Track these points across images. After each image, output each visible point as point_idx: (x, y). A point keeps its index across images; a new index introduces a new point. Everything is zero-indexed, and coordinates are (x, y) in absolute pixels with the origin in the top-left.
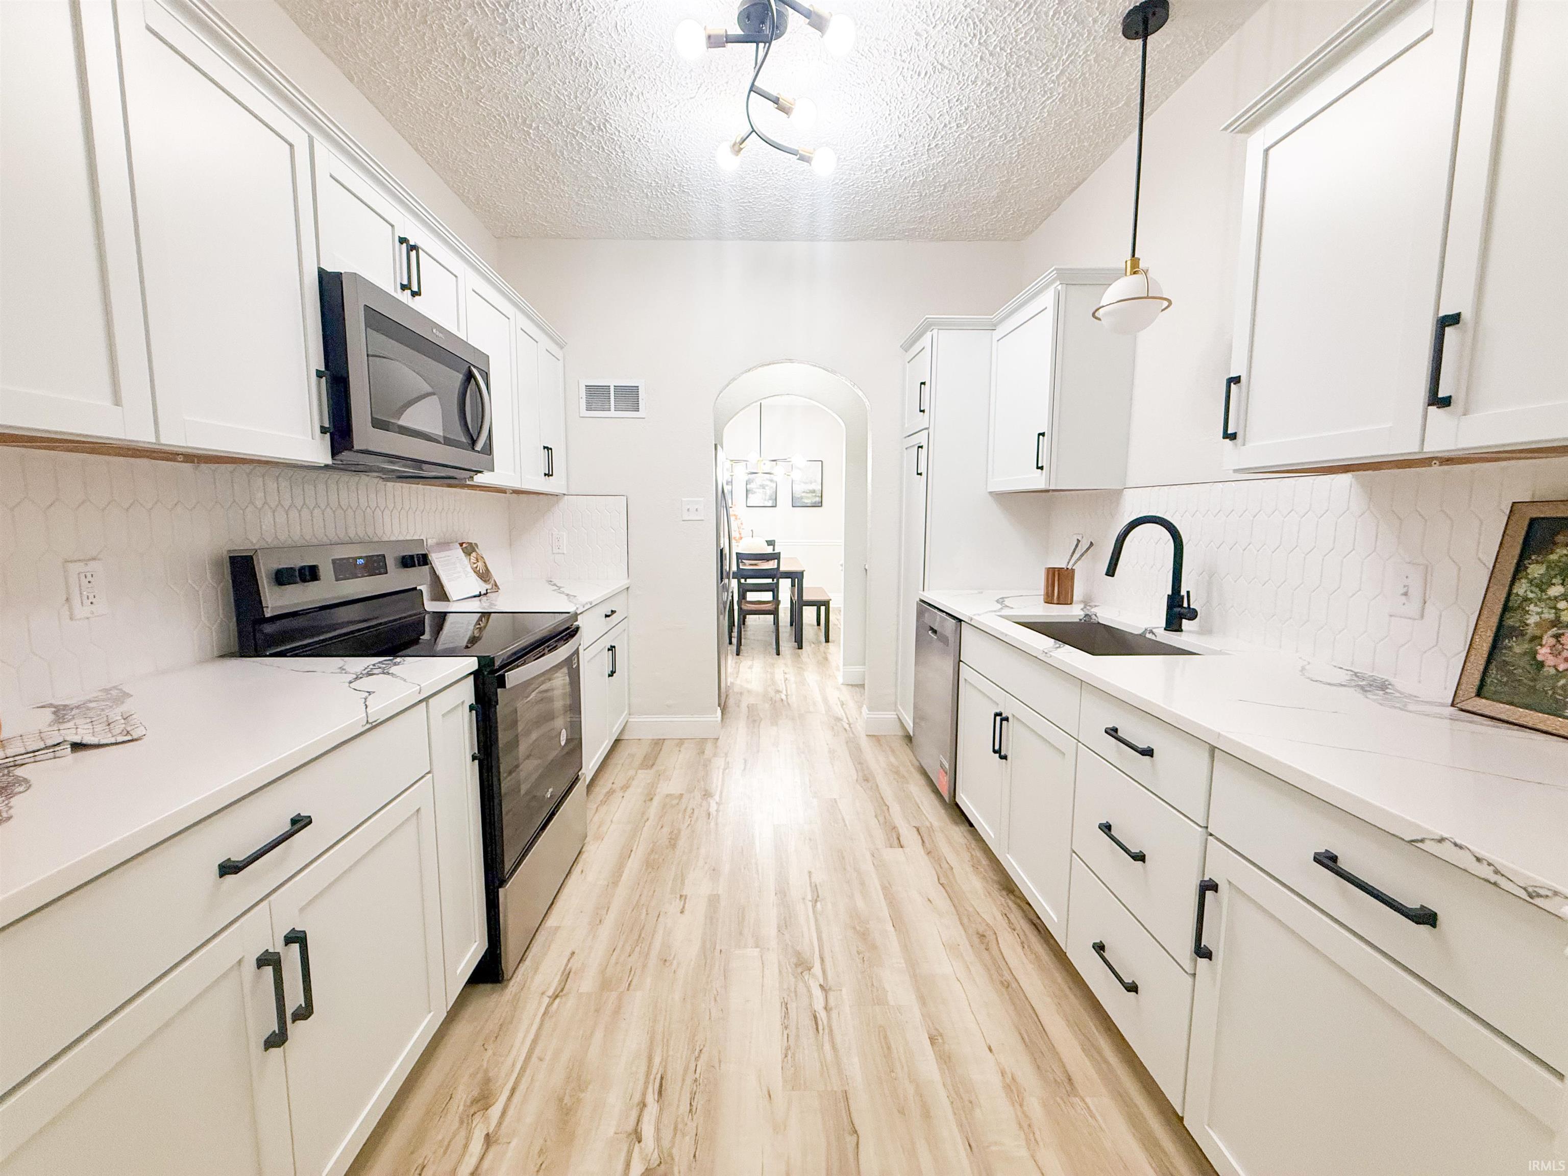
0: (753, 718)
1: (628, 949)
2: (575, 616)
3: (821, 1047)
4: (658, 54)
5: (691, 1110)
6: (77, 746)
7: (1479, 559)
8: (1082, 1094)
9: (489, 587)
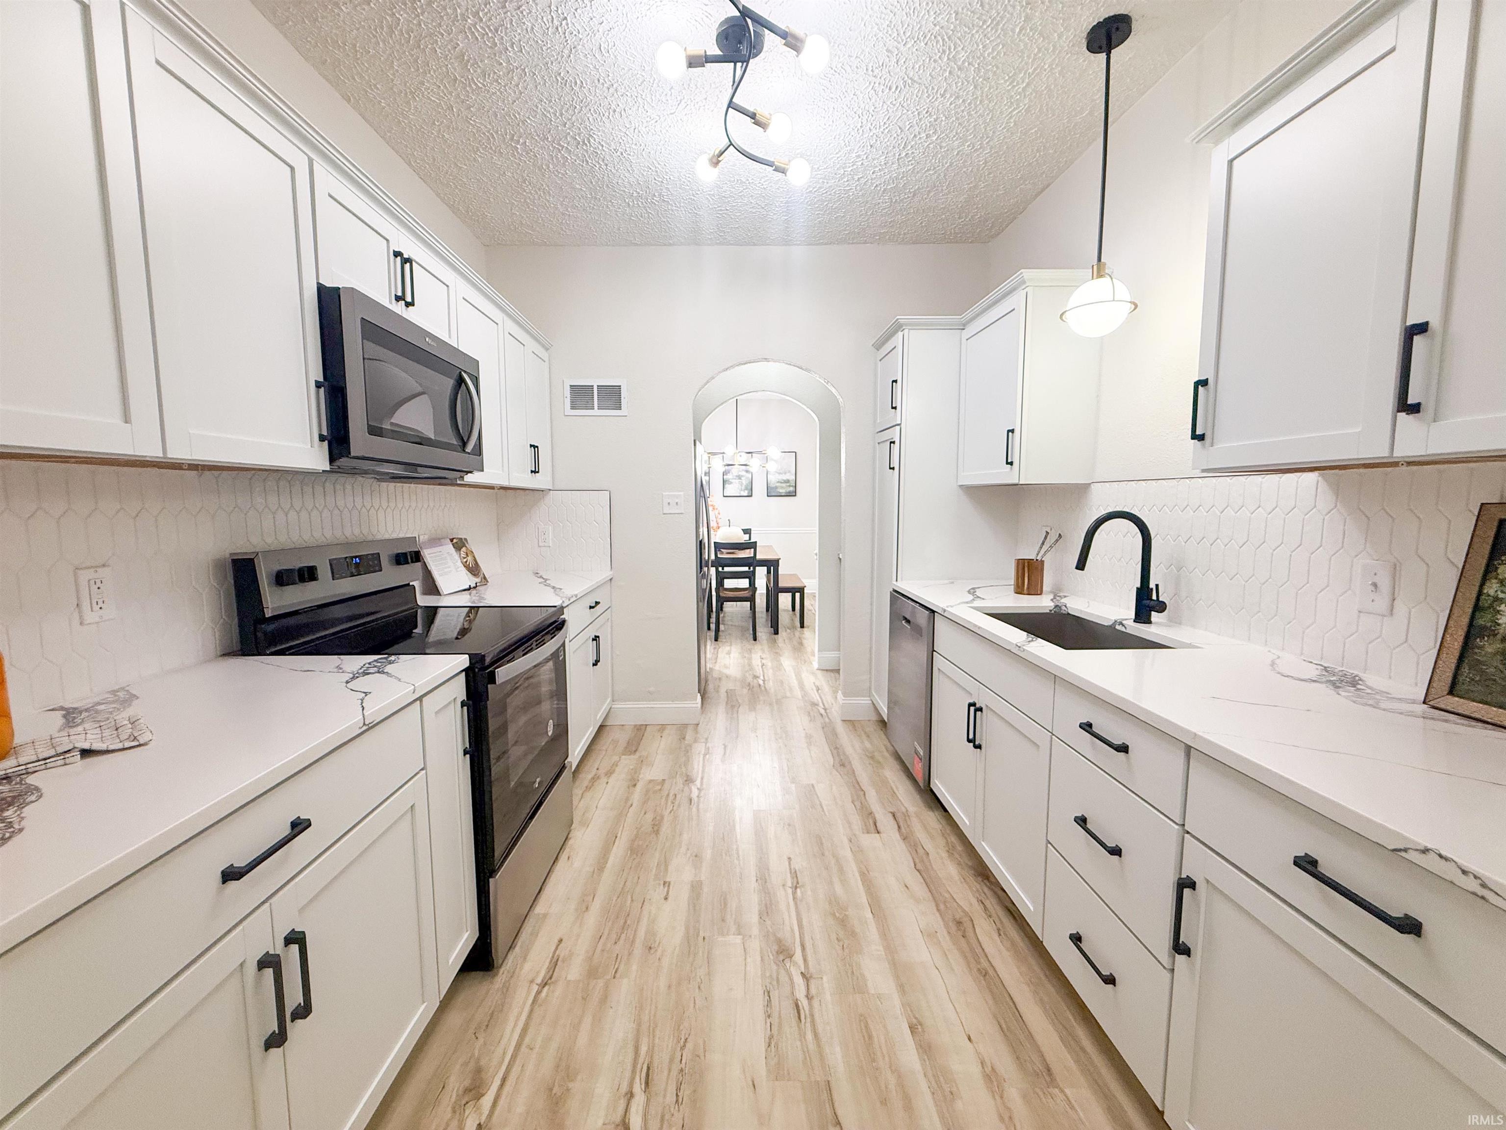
0: (732, 704)
1: (614, 936)
2: (561, 610)
3: (802, 1036)
4: (639, 73)
5: (677, 1101)
6: (86, 753)
7: (1448, 559)
8: (1061, 1085)
9: (478, 580)
